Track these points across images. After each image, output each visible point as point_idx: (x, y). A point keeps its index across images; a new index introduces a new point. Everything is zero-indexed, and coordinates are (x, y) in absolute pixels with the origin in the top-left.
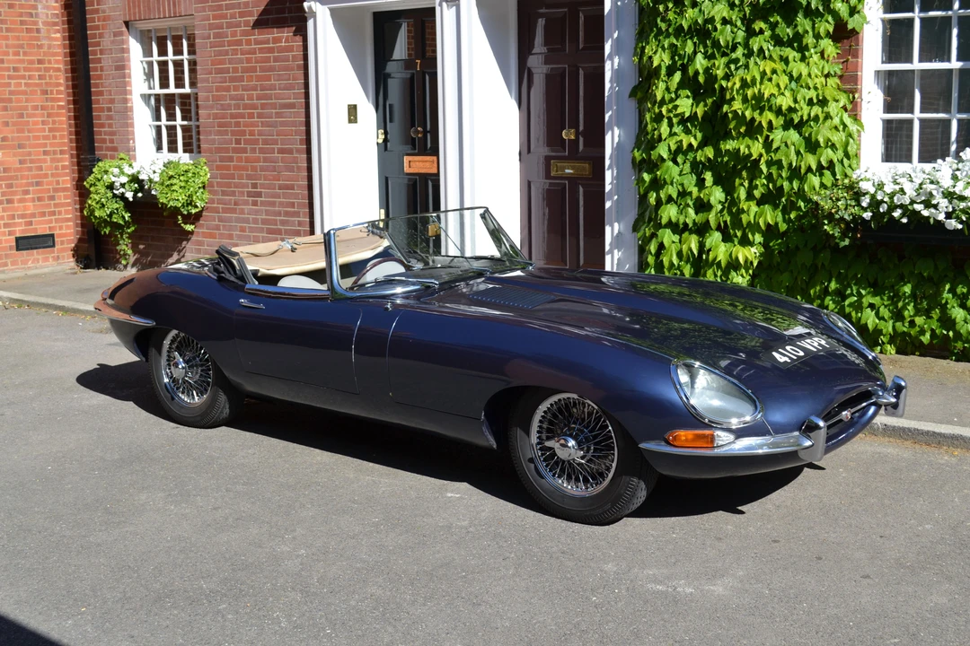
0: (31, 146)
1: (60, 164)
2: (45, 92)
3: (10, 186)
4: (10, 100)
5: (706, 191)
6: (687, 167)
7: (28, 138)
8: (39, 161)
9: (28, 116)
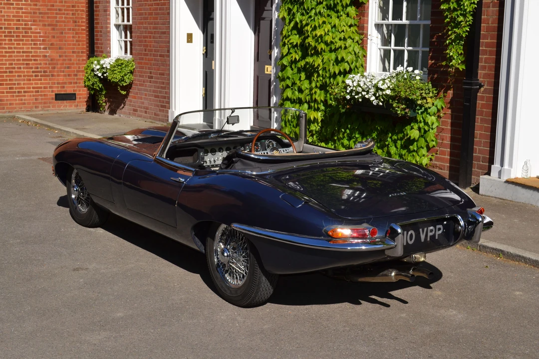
0: (66, 49)
1: (81, 58)
2: (76, 22)
3: (54, 68)
4: (56, 25)
5: (301, 83)
6: (295, 70)
7: (65, 45)
8: (70, 56)
9: (65, 33)
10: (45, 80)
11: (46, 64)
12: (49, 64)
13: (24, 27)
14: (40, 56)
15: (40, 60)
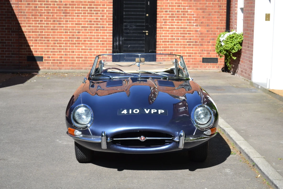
0: (212, 26)
2: (220, 7)
3: (203, 39)
4: (206, 9)
7: (211, 23)
8: (215, 31)
9: (212, 15)
10: (195, 48)
11: (197, 37)
12: (199, 37)
13: (183, 10)
14: (193, 31)
15: (193, 34)
